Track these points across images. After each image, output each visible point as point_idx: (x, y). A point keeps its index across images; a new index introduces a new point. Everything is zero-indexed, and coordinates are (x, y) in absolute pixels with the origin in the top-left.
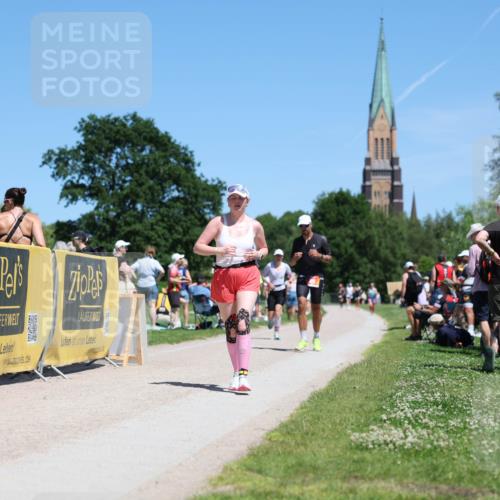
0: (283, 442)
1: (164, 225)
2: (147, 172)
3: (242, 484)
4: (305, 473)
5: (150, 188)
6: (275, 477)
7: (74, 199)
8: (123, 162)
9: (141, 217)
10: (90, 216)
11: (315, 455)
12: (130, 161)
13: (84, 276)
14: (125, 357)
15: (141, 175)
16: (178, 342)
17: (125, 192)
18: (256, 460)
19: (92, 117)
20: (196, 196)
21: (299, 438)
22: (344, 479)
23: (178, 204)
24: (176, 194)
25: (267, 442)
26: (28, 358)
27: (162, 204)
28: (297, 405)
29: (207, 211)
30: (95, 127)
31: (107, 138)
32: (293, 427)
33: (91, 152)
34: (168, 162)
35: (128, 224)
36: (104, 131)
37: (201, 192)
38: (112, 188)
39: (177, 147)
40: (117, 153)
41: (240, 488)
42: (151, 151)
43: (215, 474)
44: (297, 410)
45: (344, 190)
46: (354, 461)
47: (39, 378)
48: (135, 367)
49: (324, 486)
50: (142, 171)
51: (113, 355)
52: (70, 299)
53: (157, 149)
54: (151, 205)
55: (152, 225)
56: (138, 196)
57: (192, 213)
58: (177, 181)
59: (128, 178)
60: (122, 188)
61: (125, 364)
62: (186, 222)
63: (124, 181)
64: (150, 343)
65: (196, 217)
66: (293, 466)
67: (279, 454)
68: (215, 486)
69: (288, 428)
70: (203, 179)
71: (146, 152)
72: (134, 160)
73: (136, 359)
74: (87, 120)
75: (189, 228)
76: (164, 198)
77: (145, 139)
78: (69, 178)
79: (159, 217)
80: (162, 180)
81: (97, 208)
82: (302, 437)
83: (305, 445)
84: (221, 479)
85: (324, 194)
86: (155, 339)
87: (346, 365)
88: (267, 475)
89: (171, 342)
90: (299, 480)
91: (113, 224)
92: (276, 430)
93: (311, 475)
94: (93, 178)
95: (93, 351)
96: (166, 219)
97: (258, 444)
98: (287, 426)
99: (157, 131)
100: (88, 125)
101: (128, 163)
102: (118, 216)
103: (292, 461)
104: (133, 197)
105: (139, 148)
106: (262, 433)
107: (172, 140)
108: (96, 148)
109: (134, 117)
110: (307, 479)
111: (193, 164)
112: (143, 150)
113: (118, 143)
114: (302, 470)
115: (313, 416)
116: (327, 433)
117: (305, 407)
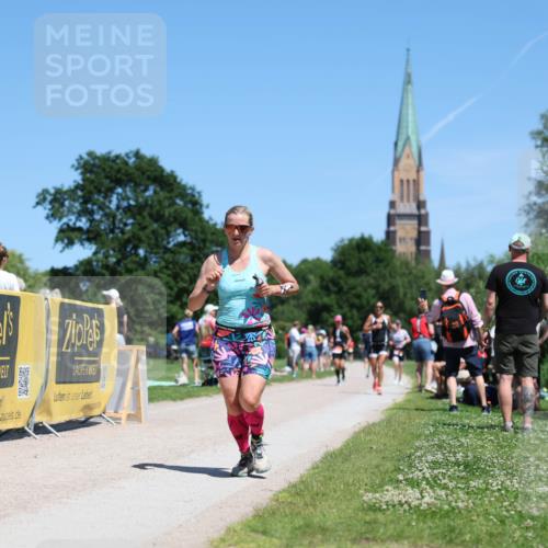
0: (291, 503)
1: (169, 272)
2: (150, 215)
4: (313, 534)
5: (154, 232)
6: (280, 538)
7: (71, 243)
8: (125, 204)
9: (143, 264)
10: (88, 262)
11: (324, 516)
12: (132, 202)
13: (80, 325)
14: (123, 414)
15: (144, 218)
16: (182, 399)
17: (126, 236)
18: (261, 522)
19: (90, 154)
20: (204, 241)
21: (308, 499)
22: (354, 541)
23: (185, 249)
25: (274, 503)
26: (19, 413)
27: (167, 250)
28: (309, 466)
30: (94, 165)
31: (107, 177)
32: (302, 487)
33: (90, 192)
34: (174, 204)
36: (104, 170)
37: (209, 237)
38: (112, 231)
39: (184, 188)
40: (118, 194)
42: (155, 192)
43: (216, 536)
44: (309, 470)
45: (366, 235)
46: (366, 522)
47: (29, 435)
48: (134, 426)
50: (145, 214)
51: (110, 412)
52: (64, 350)
53: (162, 189)
54: (155, 250)
55: (156, 271)
56: (140, 240)
58: (184, 225)
59: (130, 221)
60: (123, 232)
61: (123, 421)
62: (193, 269)
63: (126, 225)
64: (151, 399)
66: (300, 528)
67: (286, 516)
69: (298, 489)
70: (212, 223)
71: (150, 193)
72: (136, 201)
73: (135, 417)
74: (85, 157)
76: (169, 243)
77: (149, 178)
78: (65, 220)
79: (163, 264)
80: (167, 223)
81: (95, 253)
82: (312, 498)
83: (315, 506)
84: (223, 540)
85: (342, 240)
86: (156, 395)
87: (364, 424)
88: (272, 536)
89: (174, 399)
90: (306, 542)
91: (113, 271)
92: (284, 490)
93: (320, 536)
94: (91, 221)
95: (88, 407)
96: (170, 266)
97: (264, 505)
98: (294, 486)
99: (162, 170)
100: (86, 163)
101: (130, 205)
102: (118, 262)
103: (299, 522)
104: (135, 241)
105: (142, 188)
106: (270, 494)
107: (178, 180)
108: (95, 187)
109: (137, 154)
110: (315, 541)
111: (201, 206)
112: (146, 190)
113: (119, 182)
114: (310, 531)
115: (324, 476)
116: (339, 493)
117: (317, 468)
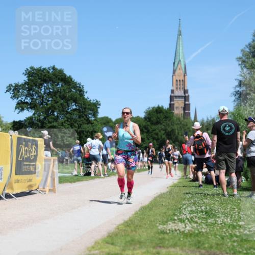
0: (125, 230)
1: (69, 123)
2: (60, 96)
3: (104, 250)
4: (135, 244)
5: (61, 104)
6: (120, 247)
7: (23, 109)
8: (48, 91)
9: (56, 119)
10: (31, 118)
11: (140, 236)
12: (51, 90)
13: (27, 148)
14: (47, 189)
15: (57, 97)
16: (74, 182)
17: (48, 106)
18: (111, 239)
19: (32, 68)
20: (85, 108)
21: (133, 228)
22: (154, 247)
23: (76, 112)
24: (74, 107)
25: (117, 230)
27: (68, 113)
28: (133, 213)
29: (90, 116)
30: (33, 73)
31: (39, 79)
32: (130, 223)
33: (32, 86)
34: (70, 91)
35: (50, 122)
36: (38, 75)
37: (87, 107)
38: (42, 104)
39: (76, 83)
40: (45, 86)
41: (102, 252)
42: (62, 85)
43: (90, 245)
44: (133, 215)
45: (160, 106)
46: (159, 239)
47: (3, 199)
48: (52, 194)
49: (144, 250)
50: (57, 96)
51: (41, 188)
52: (19, 159)
53: (65, 84)
54: (62, 113)
55: (62, 123)
56: (55, 108)
57: (83, 117)
58: (75, 101)
59: (50, 99)
60: (47, 104)
61: (47, 192)
62: (79, 121)
63: (48, 101)
64: (60, 182)
65: (85, 119)
66: (129, 241)
67: (123, 236)
68: (90, 251)
69: (128, 224)
70: (88, 100)
71: (59, 86)
72: (53, 90)
73: (52, 190)
74: (29, 69)
75: (81, 125)
76: (68, 109)
77: (59, 79)
78: (20, 99)
79: (66, 119)
80: (68, 100)
81: (34, 114)
82: (135, 228)
83: (136, 232)
84: (93, 247)
85: (149, 108)
86: (62, 180)
87: (159, 194)
88: (116, 245)
89: (71, 182)
90: (132, 248)
91: (42, 123)
92: (122, 224)
93: (138, 246)
94: (32, 99)
95: (31, 186)
96: (69, 120)
97: (112, 231)
98: (127, 222)
99: (65, 75)
100: (30, 72)
101: (50, 91)
102: (45, 118)
103: (128, 239)
104: (53, 109)
105: (56, 84)
106: (115, 226)
107: (73, 80)
108: (34, 84)
109: (54, 68)
110: (136, 247)
111: (84, 92)
112: (58, 84)
113: (45, 81)
114: (133, 243)
115: (140, 218)
116: (147, 225)
117: (137, 213)
